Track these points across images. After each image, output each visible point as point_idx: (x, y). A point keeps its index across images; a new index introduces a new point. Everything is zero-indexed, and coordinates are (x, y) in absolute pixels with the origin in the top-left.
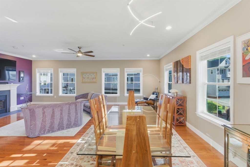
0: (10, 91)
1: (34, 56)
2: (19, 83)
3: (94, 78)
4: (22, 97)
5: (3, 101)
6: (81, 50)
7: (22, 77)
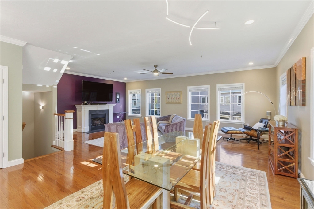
0: (108, 110)
1: (126, 79)
2: (116, 103)
3: (179, 98)
4: (118, 116)
5: (104, 118)
6: (157, 68)
7: (118, 98)
